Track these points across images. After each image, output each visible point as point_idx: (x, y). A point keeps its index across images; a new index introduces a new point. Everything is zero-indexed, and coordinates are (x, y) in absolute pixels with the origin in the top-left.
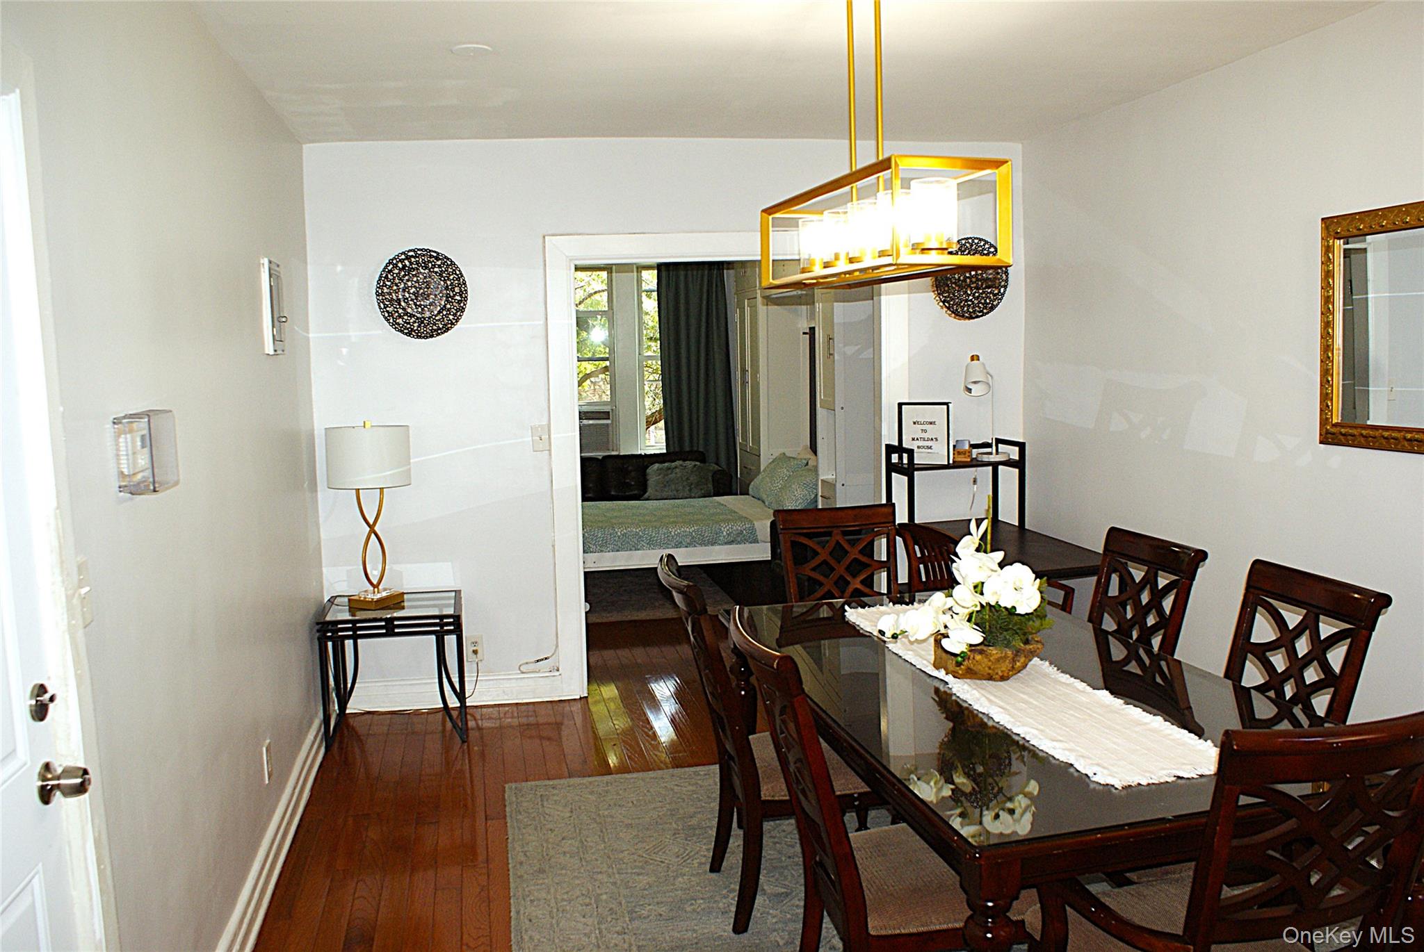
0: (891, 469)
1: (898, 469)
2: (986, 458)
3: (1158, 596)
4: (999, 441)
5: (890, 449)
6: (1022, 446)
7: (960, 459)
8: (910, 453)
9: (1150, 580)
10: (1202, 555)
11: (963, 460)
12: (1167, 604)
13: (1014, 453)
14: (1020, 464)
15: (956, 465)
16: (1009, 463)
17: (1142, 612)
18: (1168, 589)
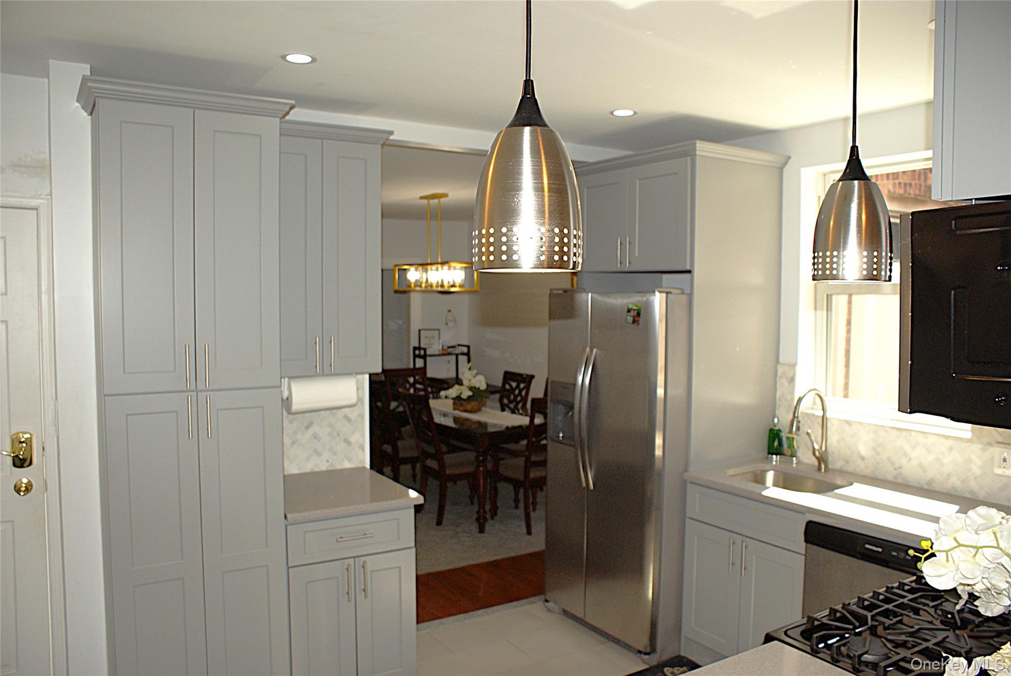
0: (415, 356)
1: (419, 356)
2: (454, 352)
3: (521, 391)
4: (459, 345)
5: (415, 349)
6: (468, 347)
7: (445, 352)
8: (425, 350)
9: (518, 386)
10: (532, 377)
11: (446, 352)
12: (523, 393)
13: (465, 350)
14: (468, 354)
15: (443, 355)
16: (463, 354)
17: (516, 397)
18: (524, 388)
